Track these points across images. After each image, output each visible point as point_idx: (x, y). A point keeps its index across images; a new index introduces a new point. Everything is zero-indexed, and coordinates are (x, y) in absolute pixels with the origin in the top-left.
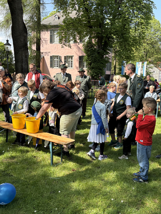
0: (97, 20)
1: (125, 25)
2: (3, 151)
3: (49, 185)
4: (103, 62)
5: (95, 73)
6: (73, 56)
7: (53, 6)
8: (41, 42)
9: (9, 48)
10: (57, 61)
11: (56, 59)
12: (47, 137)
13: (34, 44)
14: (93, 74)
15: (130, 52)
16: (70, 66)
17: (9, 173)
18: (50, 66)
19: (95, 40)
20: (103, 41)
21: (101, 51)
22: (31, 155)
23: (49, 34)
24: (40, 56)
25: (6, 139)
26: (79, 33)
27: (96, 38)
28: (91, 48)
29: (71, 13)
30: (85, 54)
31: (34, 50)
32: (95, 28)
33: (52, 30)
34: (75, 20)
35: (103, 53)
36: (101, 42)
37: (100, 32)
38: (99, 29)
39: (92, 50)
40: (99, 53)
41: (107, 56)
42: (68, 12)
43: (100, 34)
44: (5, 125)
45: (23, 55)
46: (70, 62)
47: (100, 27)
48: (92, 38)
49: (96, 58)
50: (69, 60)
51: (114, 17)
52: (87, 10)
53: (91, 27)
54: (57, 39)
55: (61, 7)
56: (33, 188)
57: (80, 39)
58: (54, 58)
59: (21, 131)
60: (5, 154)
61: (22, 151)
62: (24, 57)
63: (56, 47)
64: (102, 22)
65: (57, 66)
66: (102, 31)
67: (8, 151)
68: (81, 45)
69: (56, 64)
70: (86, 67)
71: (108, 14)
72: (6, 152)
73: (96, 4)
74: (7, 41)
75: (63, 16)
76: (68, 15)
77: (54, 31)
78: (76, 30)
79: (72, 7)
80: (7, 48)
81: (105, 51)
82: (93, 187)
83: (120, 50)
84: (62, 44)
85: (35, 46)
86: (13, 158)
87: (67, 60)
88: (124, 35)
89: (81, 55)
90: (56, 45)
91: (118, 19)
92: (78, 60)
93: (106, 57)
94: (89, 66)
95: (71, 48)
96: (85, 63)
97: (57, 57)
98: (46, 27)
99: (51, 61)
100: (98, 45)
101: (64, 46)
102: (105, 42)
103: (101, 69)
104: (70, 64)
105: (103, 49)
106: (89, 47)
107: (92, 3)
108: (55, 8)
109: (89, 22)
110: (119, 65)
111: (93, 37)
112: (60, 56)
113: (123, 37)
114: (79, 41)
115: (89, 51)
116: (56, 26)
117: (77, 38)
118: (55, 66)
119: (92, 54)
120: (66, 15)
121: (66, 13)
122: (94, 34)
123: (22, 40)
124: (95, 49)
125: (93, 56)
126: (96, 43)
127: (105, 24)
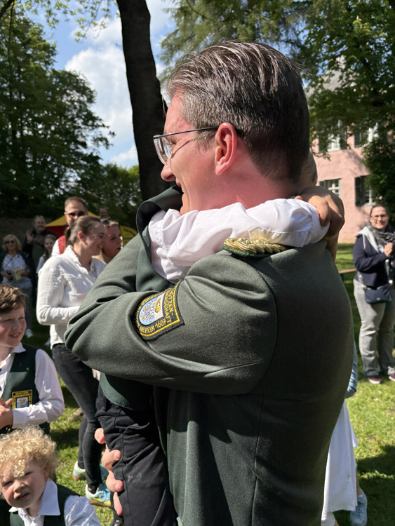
6: (340, 179)
19: (394, 134)
29: (328, 81)
30: (367, 172)
34: (339, 93)
42: (319, 80)
48: (386, 129)
52: (368, 67)
70: (373, 201)
94: (381, 198)
95: (331, 158)
96: (370, 191)
111: (390, 128)
122: (390, 120)
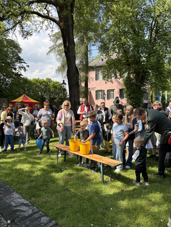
0: (134, 59)
1: (160, 61)
2: (63, 169)
3: (101, 201)
4: (141, 93)
5: (134, 102)
6: (115, 89)
7: (98, 51)
8: (89, 80)
9: (65, 87)
10: (101, 94)
11: (100, 93)
12: (98, 159)
13: (83, 82)
14: (132, 104)
15: (166, 83)
16: (112, 97)
17: (68, 188)
18: (95, 98)
19: (133, 75)
20: (140, 76)
21: (138, 84)
22: (85, 174)
23: (95, 73)
24: (88, 91)
25: (64, 159)
26: (119, 71)
27: (134, 74)
28: (130, 82)
30: (124, 87)
31: (83, 87)
32: (133, 65)
33: (97, 70)
35: (140, 86)
36: (139, 76)
37: (138, 68)
38: (136, 65)
39: (131, 83)
40: (137, 86)
41: (144, 87)
42: (109, 55)
43: (137, 70)
44: (64, 148)
45: (76, 91)
46: (112, 94)
47: (137, 64)
48: (130, 74)
49: (134, 90)
50: (111, 93)
51: (149, 55)
52: (126, 52)
53: (129, 65)
54: (101, 76)
55: (104, 51)
56: (89, 203)
57: (120, 75)
58: (99, 92)
59: (76, 153)
60: (64, 172)
61: (78, 170)
62: (76, 93)
63: (101, 83)
64: (138, 60)
65: (101, 98)
66: (139, 68)
67: (66, 169)
68: (121, 80)
69: (100, 96)
70: (126, 98)
71: (144, 53)
72: (65, 170)
73: (133, 46)
74: (64, 81)
75: (106, 58)
76: (110, 57)
77: (99, 70)
78: (117, 68)
79: (113, 51)
80: (64, 86)
81: (142, 84)
82: (142, 207)
83: (156, 82)
84: (106, 81)
85: (84, 84)
86: (70, 175)
87: (110, 93)
88: (159, 70)
89: (121, 88)
90: (100, 81)
91: (153, 56)
92: (118, 93)
93: (143, 89)
94: (129, 97)
96: (125, 94)
97: (101, 91)
98: (93, 68)
99: (96, 95)
100: (136, 79)
101: (107, 82)
102: (142, 76)
103: (139, 99)
104: (112, 96)
105: (141, 82)
106: (128, 82)
107: (130, 46)
108: (99, 53)
109: (128, 61)
110: (156, 94)
111: (132, 73)
112: (103, 90)
113: (158, 71)
114: (119, 77)
115: (128, 84)
116: (100, 67)
117: (118, 74)
118: (100, 98)
119: (131, 87)
120: (108, 57)
121: (108, 55)
122: (132, 70)
123: (75, 80)
124: (134, 83)
125: (132, 89)
126: (134, 77)
127: (142, 62)
